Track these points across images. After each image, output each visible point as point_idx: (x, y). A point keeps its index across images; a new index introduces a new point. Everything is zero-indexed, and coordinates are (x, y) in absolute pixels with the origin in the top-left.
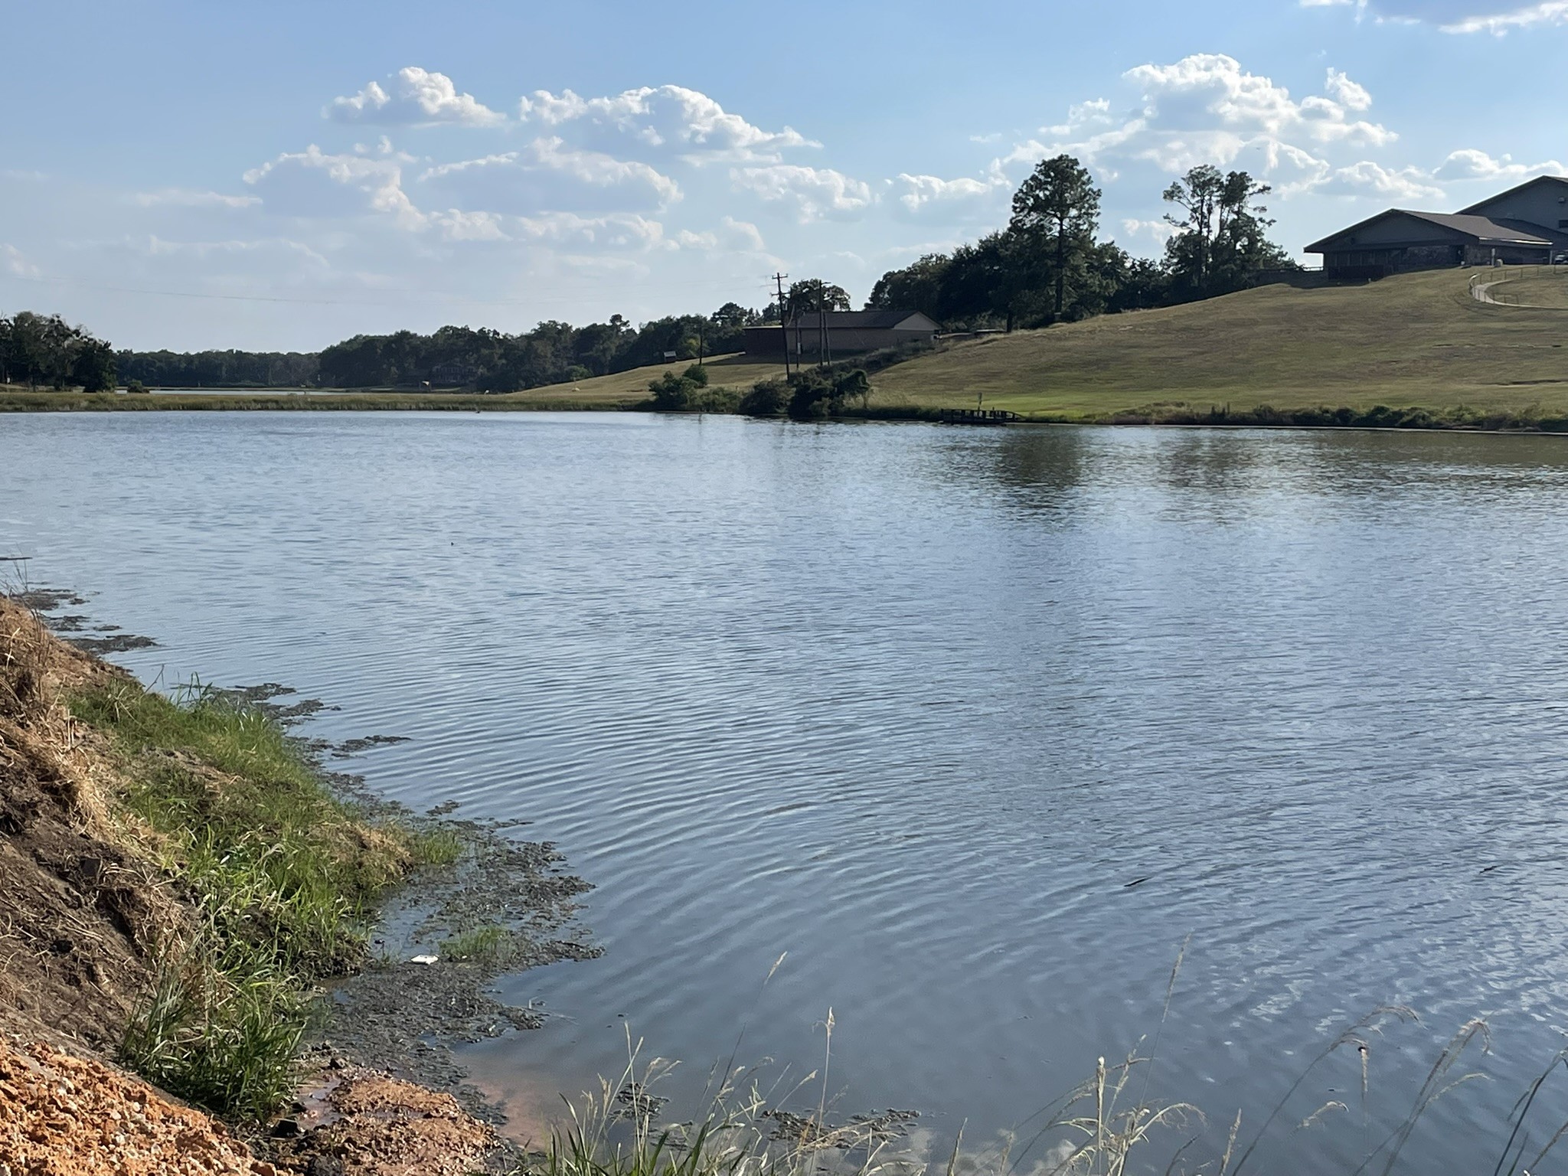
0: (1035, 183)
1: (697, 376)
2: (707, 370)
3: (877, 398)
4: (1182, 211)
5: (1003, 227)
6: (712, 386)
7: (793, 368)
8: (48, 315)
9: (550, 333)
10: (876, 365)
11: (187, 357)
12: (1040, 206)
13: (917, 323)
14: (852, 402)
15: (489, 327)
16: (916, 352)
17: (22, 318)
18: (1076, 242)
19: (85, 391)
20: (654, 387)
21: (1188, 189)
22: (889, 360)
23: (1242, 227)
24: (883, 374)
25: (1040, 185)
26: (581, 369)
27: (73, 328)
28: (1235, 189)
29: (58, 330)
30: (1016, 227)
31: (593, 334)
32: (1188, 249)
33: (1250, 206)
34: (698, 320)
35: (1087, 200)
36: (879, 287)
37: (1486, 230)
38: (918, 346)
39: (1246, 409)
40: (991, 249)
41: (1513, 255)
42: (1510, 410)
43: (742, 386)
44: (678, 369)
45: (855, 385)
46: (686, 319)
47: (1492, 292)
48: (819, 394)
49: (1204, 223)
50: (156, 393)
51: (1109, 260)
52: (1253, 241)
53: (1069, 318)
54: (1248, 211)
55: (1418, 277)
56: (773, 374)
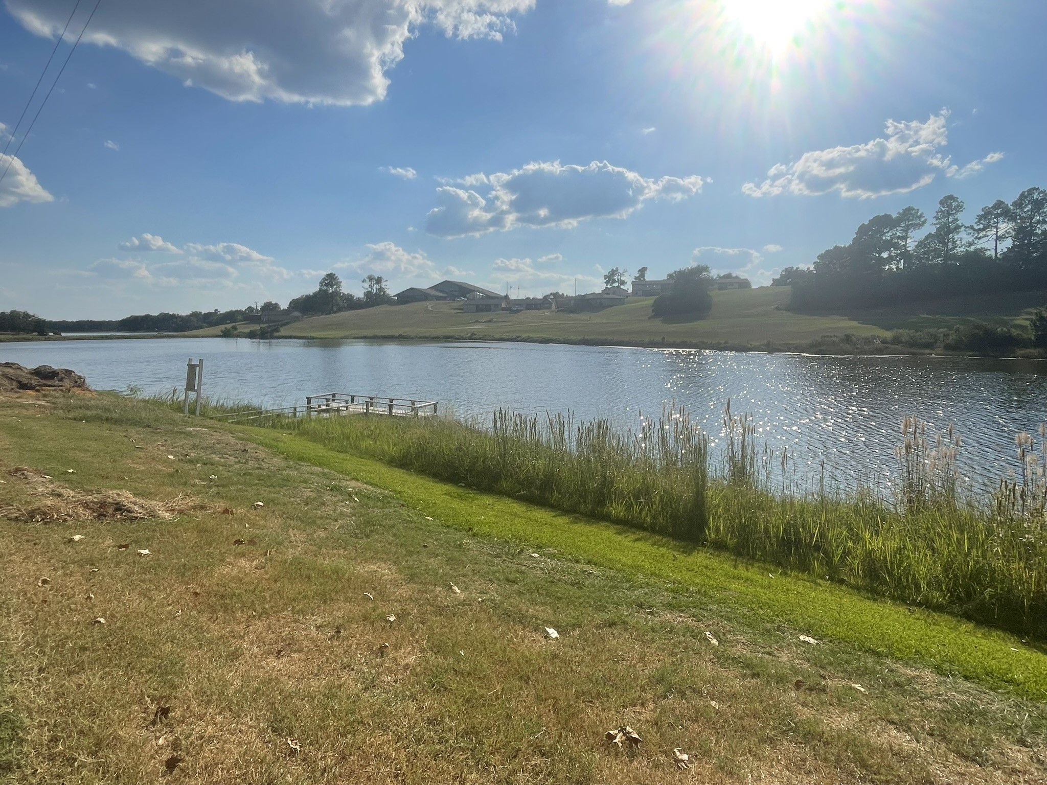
0: (324, 279)
1: (235, 328)
2: (238, 327)
3: (282, 333)
4: (366, 285)
5: (318, 290)
6: (239, 330)
7: (262, 325)
8: (22, 311)
9: (195, 315)
10: (284, 325)
11: (72, 322)
12: (326, 285)
13: (296, 314)
14: (276, 334)
15: (176, 313)
16: (295, 321)
17: (12, 312)
18: (336, 294)
19: (38, 335)
20: (222, 331)
21: (368, 280)
22: (287, 323)
23: (381, 289)
24: (284, 328)
25: (326, 280)
26: (205, 325)
27: (32, 314)
28: (379, 280)
29: (26, 315)
30: (320, 290)
31: (208, 315)
32: (368, 294)
33: (383, 285)
34: (241, 311)
35: (338, 284)
36: (291, 303)
37: (433, 292)
38: (296, 319)
39: (371, 335)
40: (315, 295)
41: (438, 298)
42: (427, 335)
43: (247, 330)
44: (229, 326)
45: (277, 330)
46: (237, 311)
47: (432, 307)
48: (267, 333)
49: (372, 288)
50: (63, 334)
51: (349, 298)
52: (384, 292)
53: (335, 312)
54: (383, 286)
55: (417, 303)
56: (256, 327)
